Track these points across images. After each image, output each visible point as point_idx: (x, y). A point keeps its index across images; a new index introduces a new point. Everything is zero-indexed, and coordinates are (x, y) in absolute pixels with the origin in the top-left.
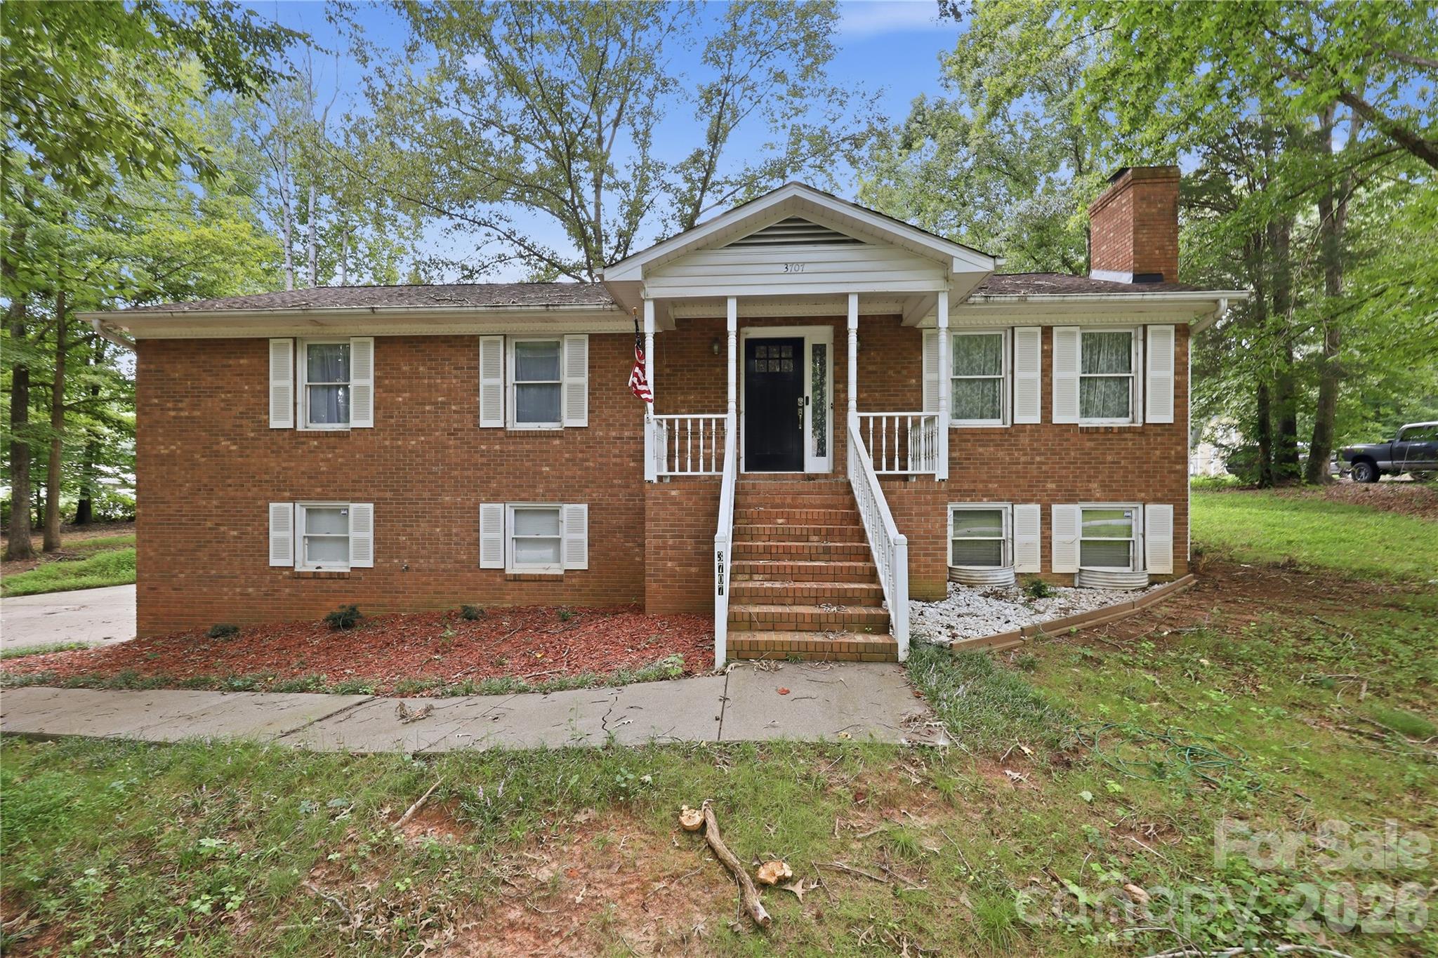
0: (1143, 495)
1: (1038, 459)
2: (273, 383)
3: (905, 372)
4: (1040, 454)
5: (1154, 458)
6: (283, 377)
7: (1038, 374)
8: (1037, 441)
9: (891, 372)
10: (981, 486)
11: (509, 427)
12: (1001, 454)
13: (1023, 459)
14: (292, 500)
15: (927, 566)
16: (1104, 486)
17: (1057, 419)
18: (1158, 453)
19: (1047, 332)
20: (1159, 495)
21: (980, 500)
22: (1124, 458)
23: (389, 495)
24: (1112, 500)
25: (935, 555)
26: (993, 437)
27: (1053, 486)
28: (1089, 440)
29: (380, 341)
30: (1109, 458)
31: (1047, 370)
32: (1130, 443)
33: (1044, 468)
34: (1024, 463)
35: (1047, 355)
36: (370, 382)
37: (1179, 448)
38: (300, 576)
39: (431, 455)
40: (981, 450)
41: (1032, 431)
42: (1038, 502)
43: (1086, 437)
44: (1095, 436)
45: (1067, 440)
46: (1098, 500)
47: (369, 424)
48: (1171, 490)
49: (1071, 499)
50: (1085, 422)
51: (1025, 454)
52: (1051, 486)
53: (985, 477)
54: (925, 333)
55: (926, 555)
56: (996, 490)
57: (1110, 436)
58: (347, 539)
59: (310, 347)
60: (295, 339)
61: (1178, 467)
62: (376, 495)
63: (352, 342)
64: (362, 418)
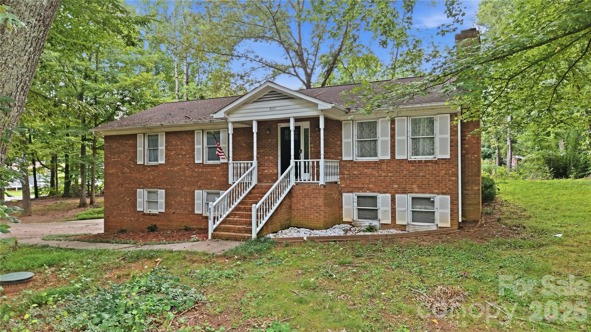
0: (436, 191)
1: (390, 174)
2: (138, 149)
3: (336, 139)
4: (391, 173)
5: (442, 174)
6: (141, 147)
7: (389, 138)
8: (389, 166)
9: (331, 139)
10: (366, 186)
11: (205, 163)
12: (374, 172)
13: (383, 174)
14: (143, 188)
15: (317, 217)
16: (419, 187)
17: (397, 157)
18: (443, 172)
19: (393, 120)
20: (444, 191)
21: (366, 192)
22: (428, 174)
23: (169, 187)
24: (422, 193)
25: (320, 213)
26: (371, 165)
27: (397, 186)
28: (412, 166)
29: (167, 134)
30: (421, 174)
31: (393, 136)
32: (431, 168)
33: (392, 178)
34: (384, 176)
35: (393, 129)
36: (164, 148)
37: (453, 170)
38: (145, 214)
39: (181, 173)
40: (366, 170)
41: (387, 162)
42: (390, 193)
43: (411, 165)
44: (415, 164)
45: (403, 166)
46: (416, 193)
47: (163, 162)
48: (450, 189)
49: (405, 192)
50: (413, 158)
51: (384, 173)
52: (396, 186)
53: (368, 182)
54: (343, 122)
55: (316, 213)
56: (372, 188)
57: (421, 164)
58: (157, 202)
59: (148, 136)
60: (144, 134)
61: (453, 178)
62: (166, 187)
63: (159, 134)
64: (162, 161)
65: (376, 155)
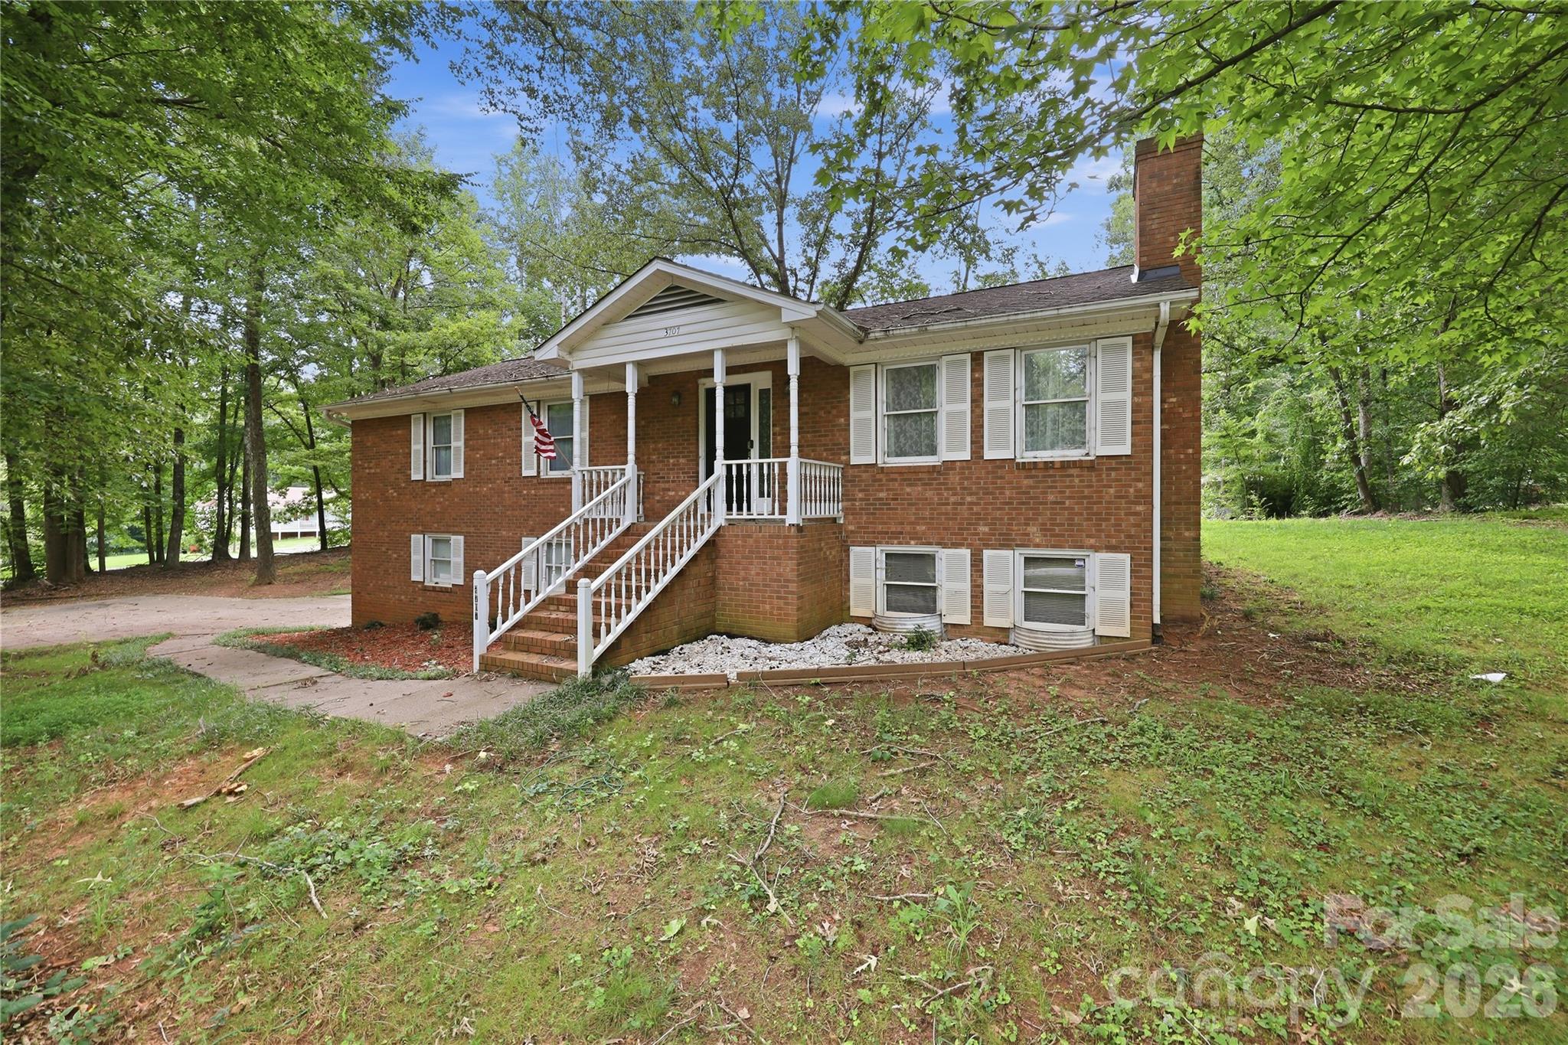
0: (1092, 541)
1: (969, 499)
2: (413, 447)
3: (834, 412)
4: (971, 494)
5: (1107, 498)
6: (417, 443)
7: (967, 406)
8: (967, 479)
9: (822, 413)
10: (908, 528)
11: (543, 475)
12: (929, 494)
13: (952, 499)
14: (423, 533)
15: (779, 609)
16: (1044, 530)
17: (988, 455)
18: (1112, 491)
19: (977, 358)
20: (1114, 541)
21: (908, 543)
22: (1069, 498)
23: (472, 530)
24: (1054, 547)
25: (786, 598)
26: (921, 476)
27: (986, 529)
28: (1027, 477)
29: (469, 412)
30: (1051, 498)
31: (977, 401)
32: (1077, 480)
33: (975, 509)
34: (954, 504)
35: (977, 384)
36: (461, 444)
37: (1140, 485)
38: (426, 589)
39: (495, 499)
40: (908, 490)
41: (962, 468)
42: (969, 546)
43: (1023, 473)
44: (1034, 472)
45: (1002, 478)
46: (1037, 546)
47: (461, 475)
48: (1129, 536)
49: (1006, 544)
50: (1029, 457)
51: (954, 494)
52: (984, 529)
53: (913, 518)
54: (852, 370)
55: (778, 598)
56: (924, 533)
57: (1051, 472)
58: (449, 562)
59: (434, 418)
60: (425, 415)
61: (1140, 508)
62: (465, 529)
63: (452, 414)
64: (459, 472)
65: (933, 451)
